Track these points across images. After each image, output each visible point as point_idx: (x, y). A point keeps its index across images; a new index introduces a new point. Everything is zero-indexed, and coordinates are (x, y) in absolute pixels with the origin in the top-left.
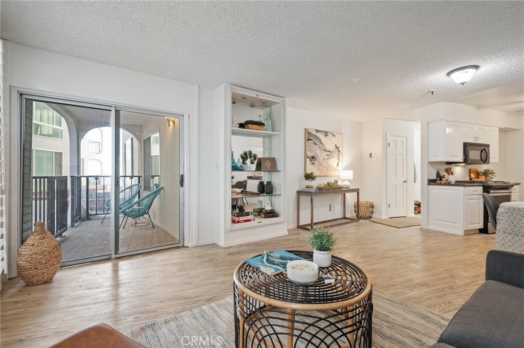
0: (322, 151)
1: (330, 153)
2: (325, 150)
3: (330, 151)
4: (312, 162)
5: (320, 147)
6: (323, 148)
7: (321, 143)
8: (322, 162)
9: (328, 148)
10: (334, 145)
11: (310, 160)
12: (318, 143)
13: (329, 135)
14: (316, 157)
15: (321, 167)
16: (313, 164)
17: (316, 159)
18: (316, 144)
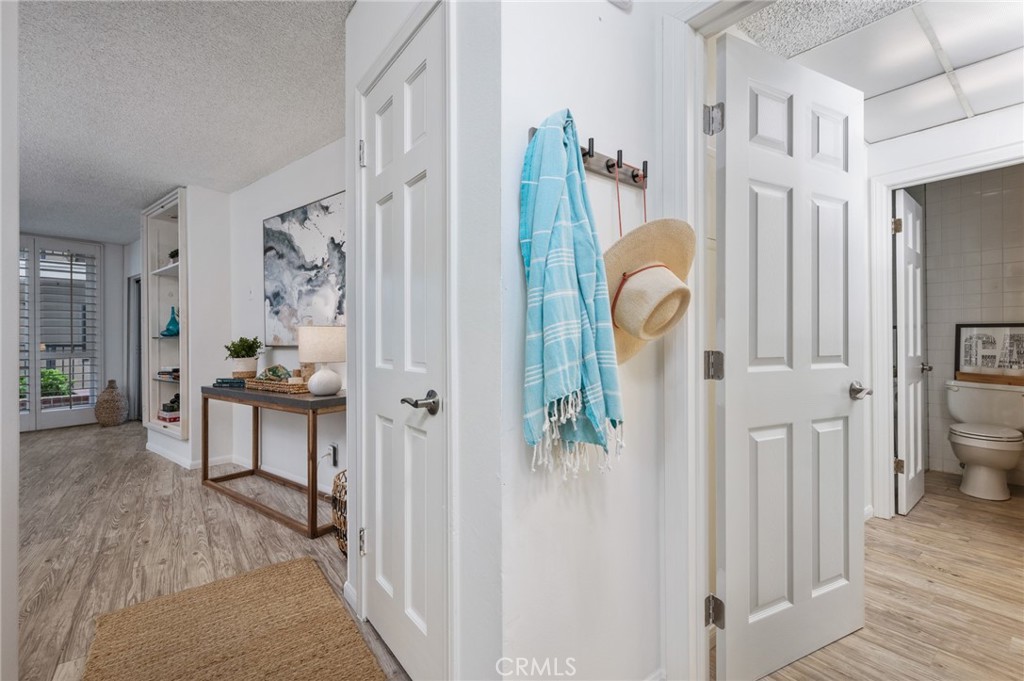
0: (296, 272)
1: (313, 273)
2: (302, 267)
3: (316, 267)
4: (275, 309)
5: (290, 263)
6: (298, 263)
7: (293, 248)
8: (295, 307)
9: (309, 259)
10: (328, 241)
11: (271, 305)
12: (285, 250)
13: (313, 214)
14: (282, 294)
15: (294, 320)
16: (277, 313)
17: (283, 298)
18: (281, 256)
